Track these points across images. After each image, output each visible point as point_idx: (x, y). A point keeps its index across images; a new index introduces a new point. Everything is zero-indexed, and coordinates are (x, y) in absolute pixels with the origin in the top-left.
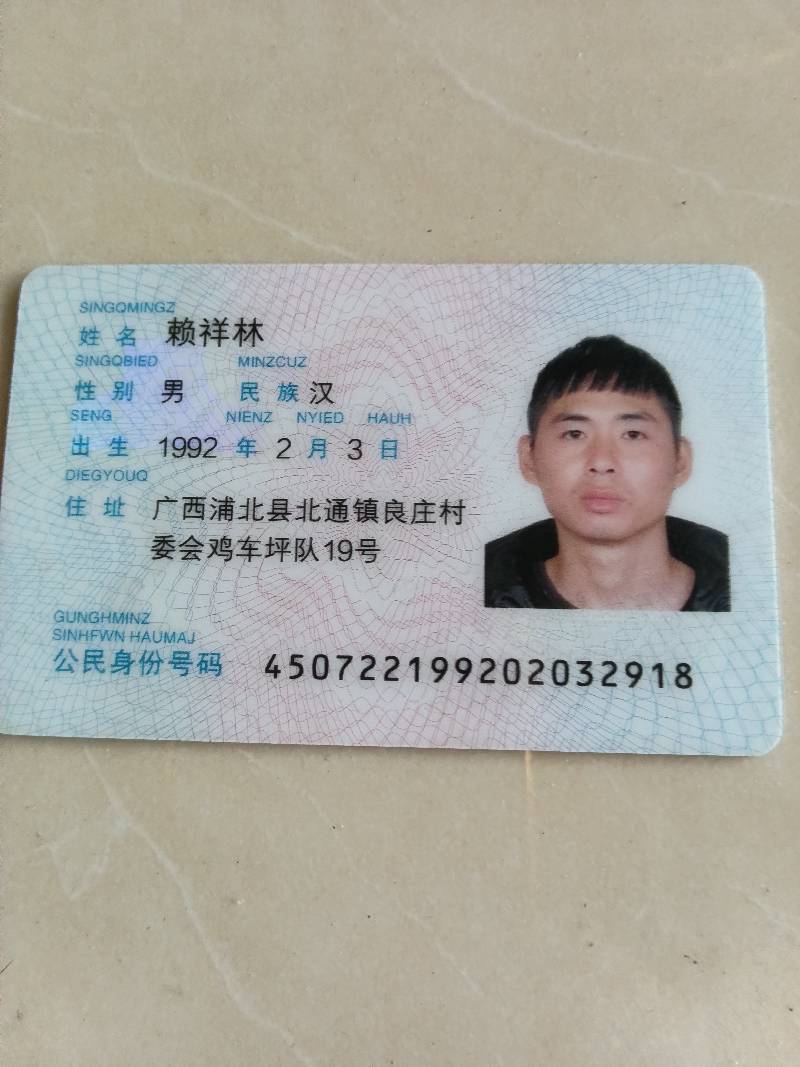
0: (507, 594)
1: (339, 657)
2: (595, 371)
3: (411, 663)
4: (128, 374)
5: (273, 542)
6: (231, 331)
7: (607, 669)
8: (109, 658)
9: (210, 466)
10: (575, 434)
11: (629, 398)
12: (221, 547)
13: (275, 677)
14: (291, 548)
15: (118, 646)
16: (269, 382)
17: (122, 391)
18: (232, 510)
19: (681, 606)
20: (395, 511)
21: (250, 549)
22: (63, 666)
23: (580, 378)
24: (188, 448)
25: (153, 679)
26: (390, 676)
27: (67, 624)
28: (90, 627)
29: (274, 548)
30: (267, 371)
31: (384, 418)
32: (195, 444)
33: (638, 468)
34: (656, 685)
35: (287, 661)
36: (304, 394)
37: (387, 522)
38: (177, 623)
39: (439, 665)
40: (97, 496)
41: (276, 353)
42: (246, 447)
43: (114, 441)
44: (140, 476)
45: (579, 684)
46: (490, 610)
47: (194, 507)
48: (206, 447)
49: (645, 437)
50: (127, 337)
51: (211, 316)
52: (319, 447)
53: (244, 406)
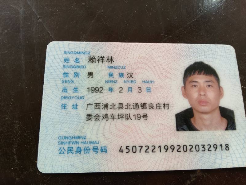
0: (182, 128)
1: (139, 146)
2: (198, 70)
3: (159, 147)
4: (78, 70)
5: (120, 115)
6: (105, 59)
7: (209, 147)
8: (75, 149)
9: (101, 95)
10: (195, 86)
11: (207, 76)
12: (105, 117)
13: (122, 153)
14: (124, 116)
15: (77, 146)
16: (116, 73)
17: (76, 75)
18: (108, 107)
19: (225, 129)
20: (151, 106)
21: (113, 117)
22: (61, 152)
24: (95, 90)
25: (88, 155)
26: (153, 151)
27: (62, 140)
28: (69, 140)
29: (120, 117)
30: (115, 70)
31: (147, 82)
32: (97, 89)
34: (221, 150)
35: (125, 148)
36: (126, 76)
37: (149, 109)
38: (94, 139)
39: (166, 147)
40: (70, 103)
41: (118, 65)
42: (111, 90)
43: (74, 88)
44: (82, 98)
45: (202, 151)
46: (178, 132)
47: (97, 106)
48: (100, 90)
49: (212, 86)
50: (77, 60)
51: (100, 55)
52: (130, 89)
53: (110, 79)
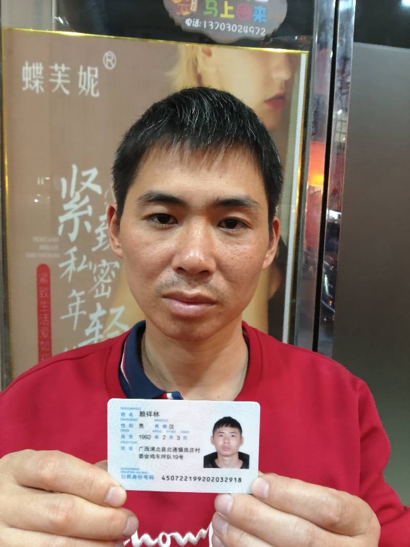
0: (208, 465)
1: (176, 476)
2: (226, 423)
3: (190, 478)
4: (132, 422)
5: (163, 455)
6: (153, 414)
7: (226, 479)
8: (132, 476)
9: (150, 441)
11: (232, 429)
12: (153, 456)
13: (164, 480)
14: (166, 456)
15: (134, 474)
16: (161, 424)
17: (131, 426)
18: (154, 449)
19: (241, 467)
20: (186, 450)
21: (158, 457)
22: (123, 477)
23: (223, 425)
24: (145, 437)
25: (141, 480)
26: (186, 480)
27: (123, 470)
28: (128, 471)
29: (163, 457)
30: (160, 422)
31: (184, 432)
33: (233, 442)
34: (235, 481)
35: (166, 477)
36: (168, 427)
37: (185, 452)
38: (144, 470)
39: (195, 478)
40: (127, 446)
41: (162, 419)
42: (157, 437)
43: (130, 436)
44: (136, 442)
45: (221, 481)
47: (147, 449)
48: (148, 437)
49: (235, 436)
50: (131, 415)
51: (148, 411)
52: (171, 437)
53: (156, 429)
